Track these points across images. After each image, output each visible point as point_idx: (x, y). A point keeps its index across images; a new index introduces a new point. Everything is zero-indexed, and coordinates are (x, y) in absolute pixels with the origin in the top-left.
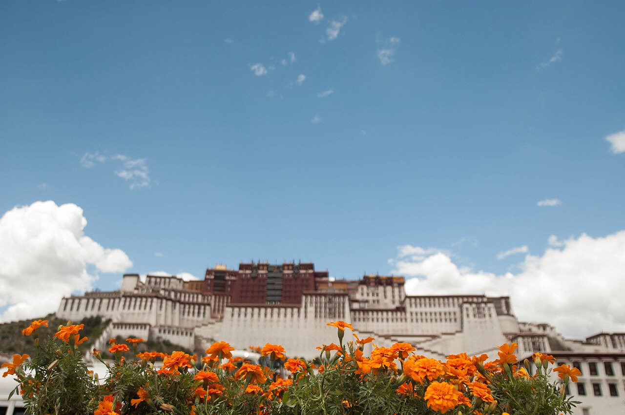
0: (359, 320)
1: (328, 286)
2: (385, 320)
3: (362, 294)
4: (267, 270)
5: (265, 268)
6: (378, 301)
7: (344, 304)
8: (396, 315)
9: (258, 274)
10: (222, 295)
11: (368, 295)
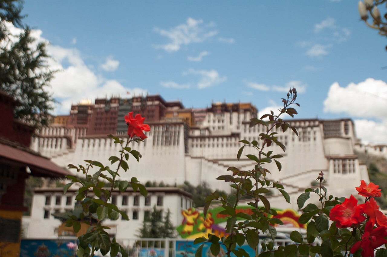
0: (197, 146)
1: (174, 115)
2: (220, 146)
3: (209, 121)
4: (119, 103)
5: (117, 101)
6: (223, 128)
7: (179, 132)
8: (231, 140)
9: (111, 108)
10: (83, 128)
11: (214, 121)
